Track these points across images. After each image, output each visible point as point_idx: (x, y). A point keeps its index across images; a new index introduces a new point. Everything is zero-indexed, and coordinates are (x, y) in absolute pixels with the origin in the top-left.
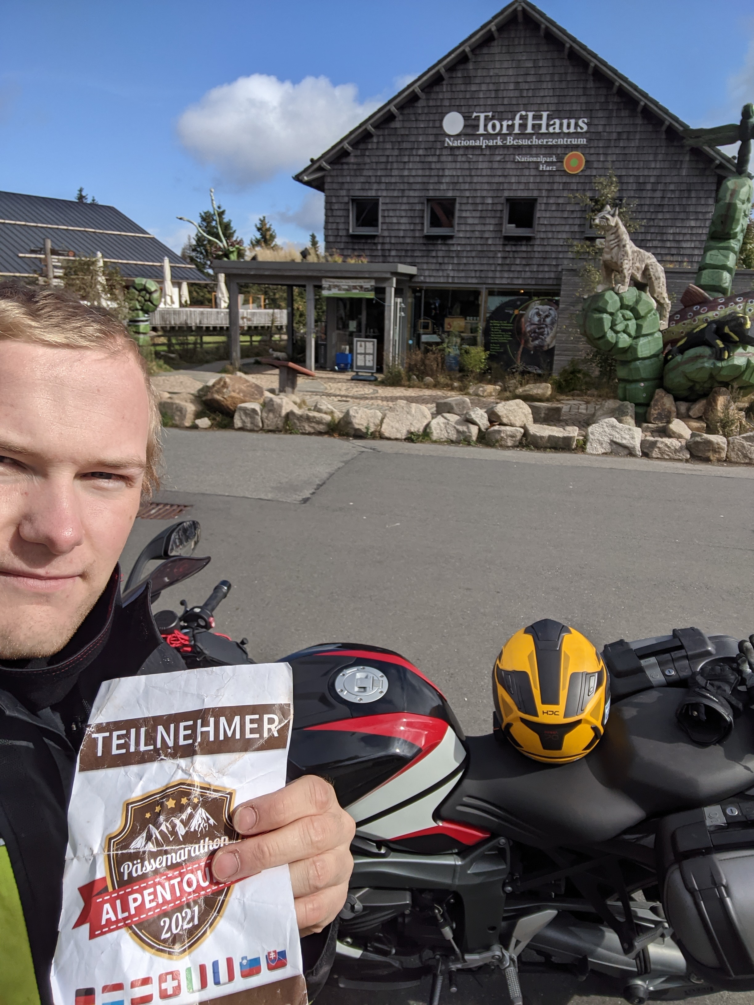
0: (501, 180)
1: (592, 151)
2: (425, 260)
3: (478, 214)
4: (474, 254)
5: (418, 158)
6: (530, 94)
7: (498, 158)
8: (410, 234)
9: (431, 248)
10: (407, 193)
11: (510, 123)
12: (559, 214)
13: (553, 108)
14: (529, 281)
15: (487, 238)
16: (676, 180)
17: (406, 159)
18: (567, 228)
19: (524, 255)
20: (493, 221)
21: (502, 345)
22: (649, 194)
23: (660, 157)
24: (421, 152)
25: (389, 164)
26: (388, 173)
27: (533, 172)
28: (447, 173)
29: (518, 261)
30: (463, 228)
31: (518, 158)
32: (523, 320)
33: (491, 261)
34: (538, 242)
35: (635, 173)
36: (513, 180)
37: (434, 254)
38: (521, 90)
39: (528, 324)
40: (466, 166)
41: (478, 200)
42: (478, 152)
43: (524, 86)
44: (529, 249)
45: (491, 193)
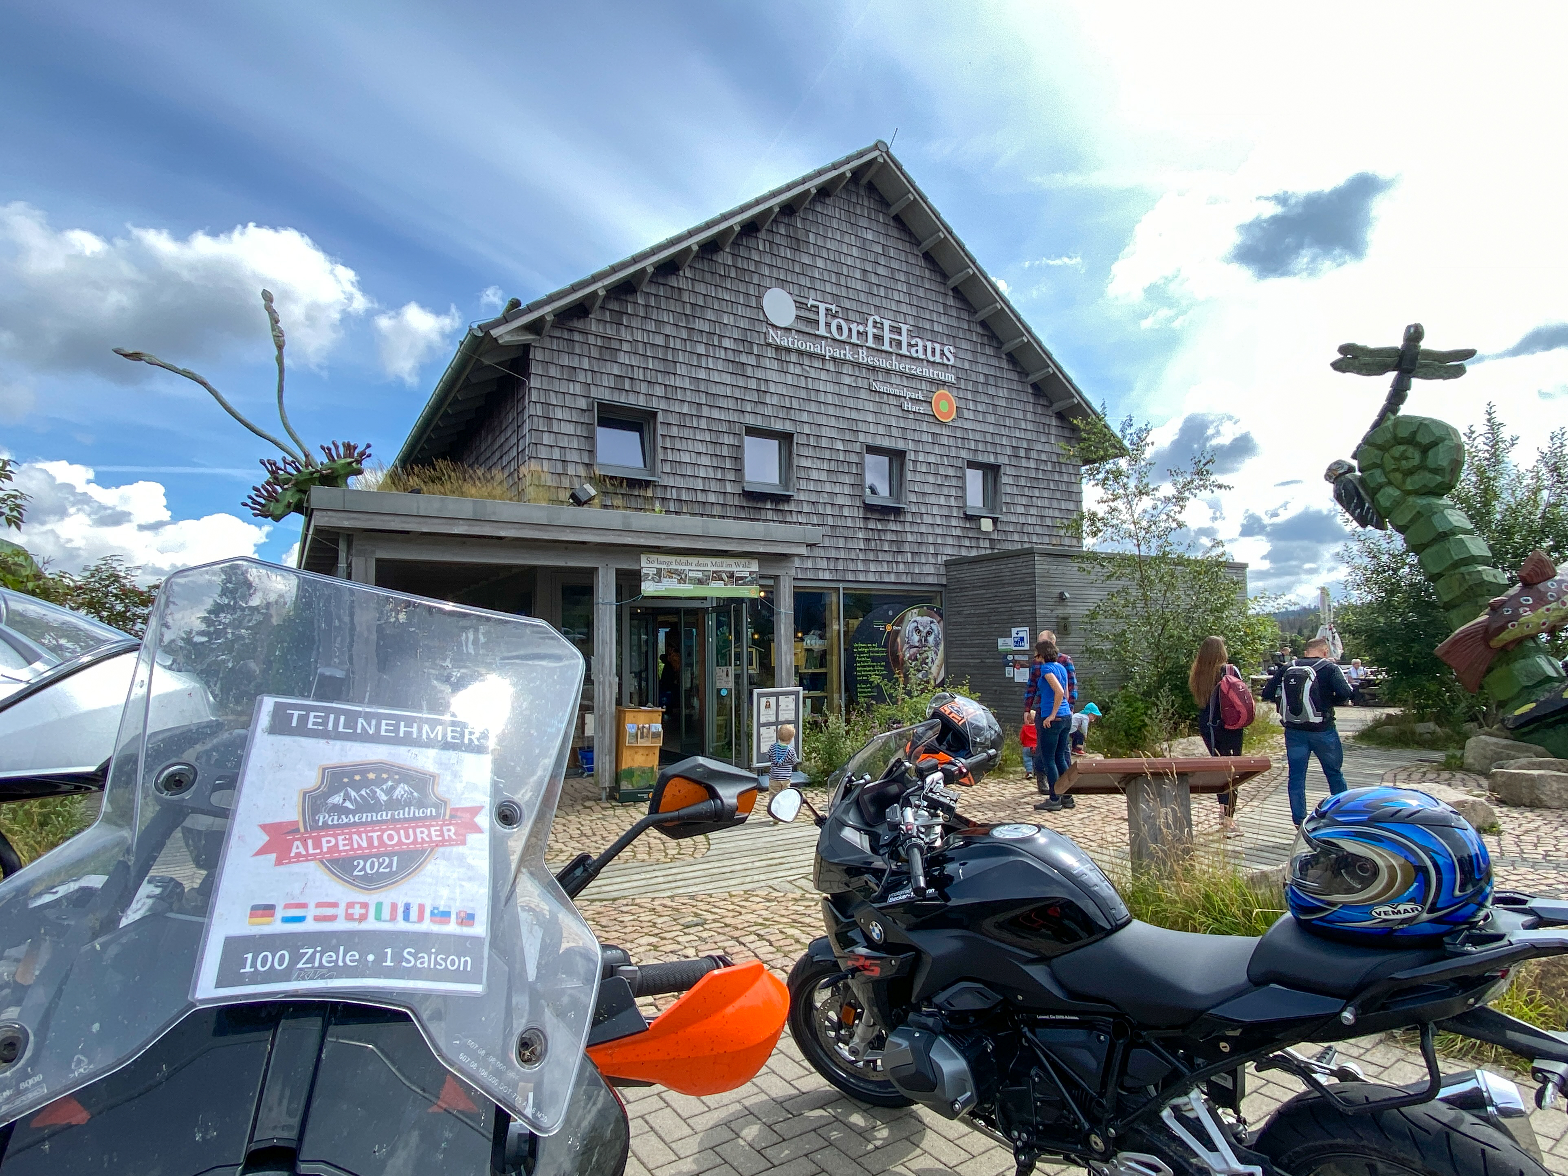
0: (854, 415)
1: (962, 394)
3: (825, 465)
4: (823, 530)
5: (723, 352)
6: (882, 292)
7: (847, 380)
8: (714, 486)
9: (755, 514)
12: (931, 479)
13: (911, 320)
14: (904, 579)
15: (842, 506)
16: (1046, 447)
17: (701, 349)
18: (942, 501)
19: (894, 537)
20: (847, 479)
22: (1024, 463)
23: (1029, 416)
24: (727, 343)
25: (670, 352)
26: (669, 367)
27: (895, 411)
28: (772, 388)
29: (886, 546)
30: (803, 485)
31: (874, 385)
32: (899, 640)
33: (850, 544)
34: (909, 518)
35: (1007, 431)
36: (870, 418)
38: (871, 283)
39: (906, 646)
40: (802, 382)
41: (824, 443)
42: (817, 364)
43: (873, 279)
44: (898, 527)
45: (841, 435)
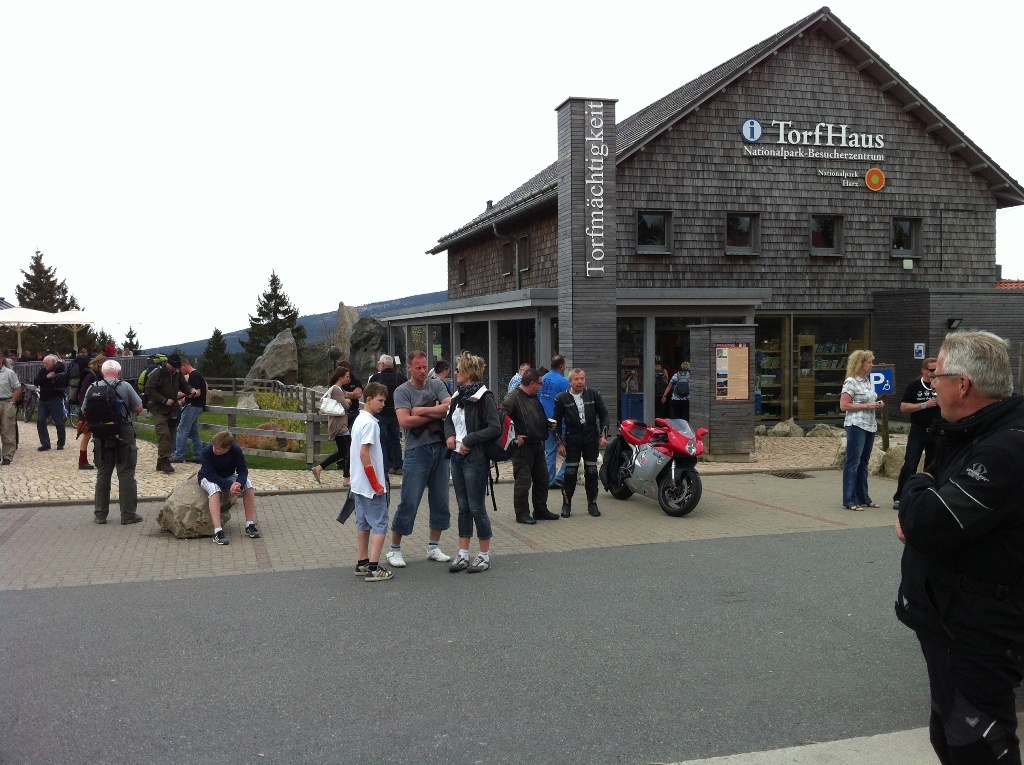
0: (804, 194)
1: (890, 168)
3: (782, 232)
4: (779, 277)
5: (713, 166)
6: (827, 105)
7: (800, 171)
8: (706, 253)
9: (733, 269)
10: (702, 206)
11: (810, 134)
12: (863, 233)
13: (850, 121)
14: (840, 306)
15: (793, 259)
17: (699, 167)
18: (872, 248)
19: (833, 277)
20: (799, 240)
23: (948, 178)
24: (716, 160)
25: (680, 172)
26: (680, 182)
27: (837, 188)
28: (746, 185)
29: (827, 284)
30: (766, 246)
31: (821, 172)
33: (801, 284)
34: (845, 263)
36: (817, 195)
37: (736, 277)
38: (819, 100)
40: (767, 178)
41: (782, 217)
42: (778, 163)
43: (821, 97)
44: (836, 270)
45: (794, 210)
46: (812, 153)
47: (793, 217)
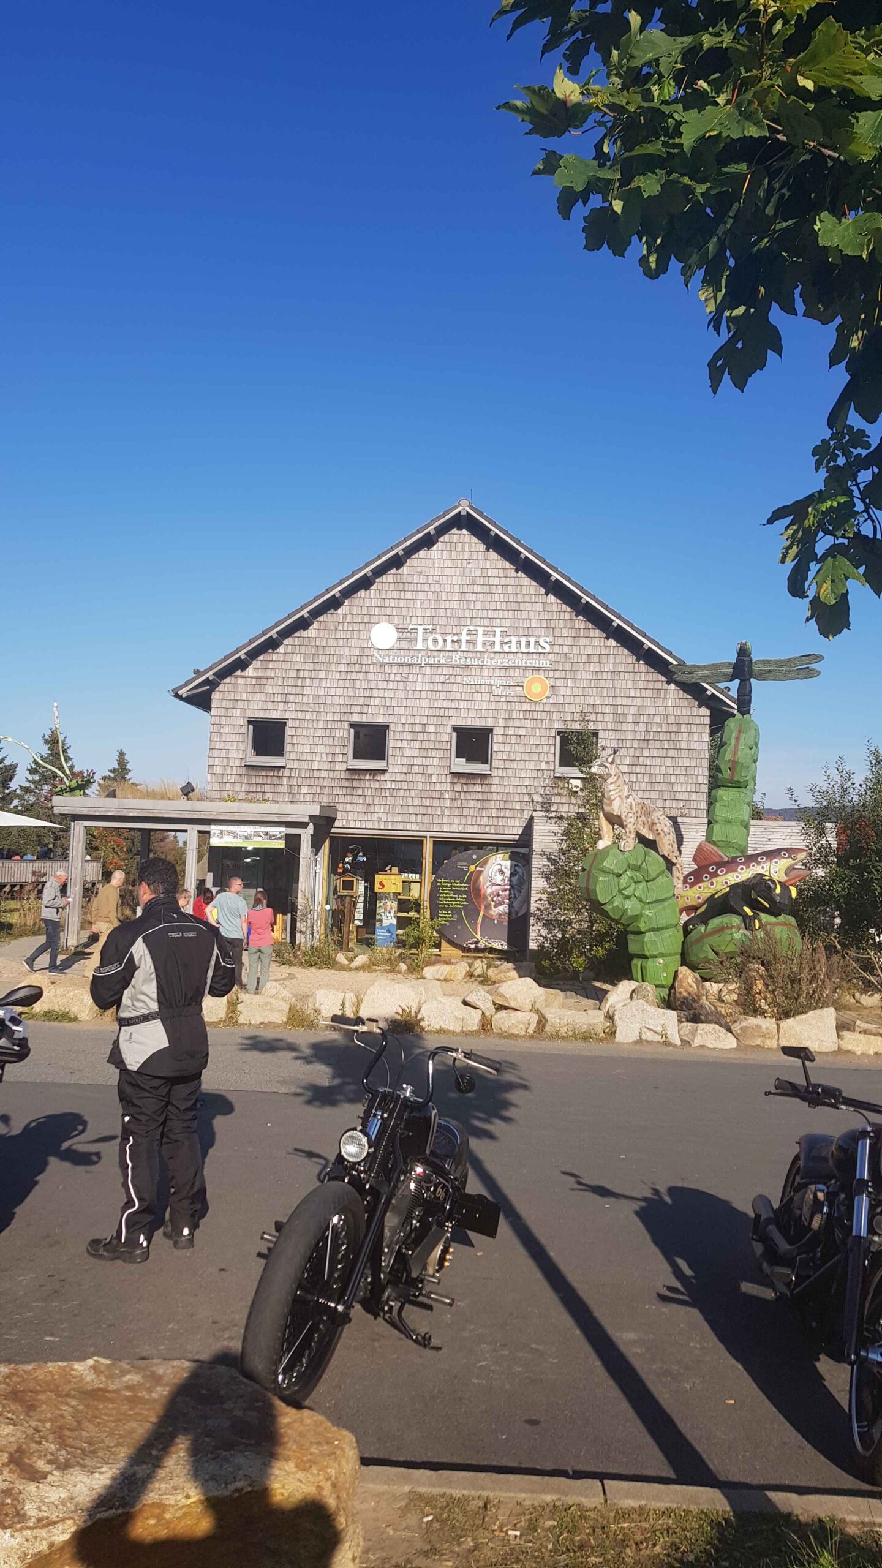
0: (447, 704)
1: (558, 675)
2: (348, 799)
3: (418, 745)
4: (413, 794)
5: (338, 674)
6: (478, 606)
7: (442, 679)
8: (326, 766)
9: (356, 784)
10: (323, 716)
11: (455, 638)
12: (521, 748)
13: (508, 623)
14: (487, 830)
15: (431, 775)
16: (661, 710)
17: (322, 675)
18: (532, 765)
19: (480, 797)
20: (437, 754)
21: (455, 911)
22: (631, 727)
23: (641, 685)
24: (341, 668)
25: (300, 680)
26: (298, 690)
27: (486, 697)
28: (376, 693)
29: (471, 804)
30: (399, 761)
31: (466, 679)
32: (481, 878)
33: (436, 803)
34: (496, 781)
35: (611, 701)
36: (461, 705)
37: (360, 792)
38: (468, 601)
39: (489, 884)
40: (401, 686)
41: (418, 728)
42: (415, 670)
43: (471, 597)
44: (485, 789)
45: (433, 720)
46: (456, 659)
47: (432, 729)
